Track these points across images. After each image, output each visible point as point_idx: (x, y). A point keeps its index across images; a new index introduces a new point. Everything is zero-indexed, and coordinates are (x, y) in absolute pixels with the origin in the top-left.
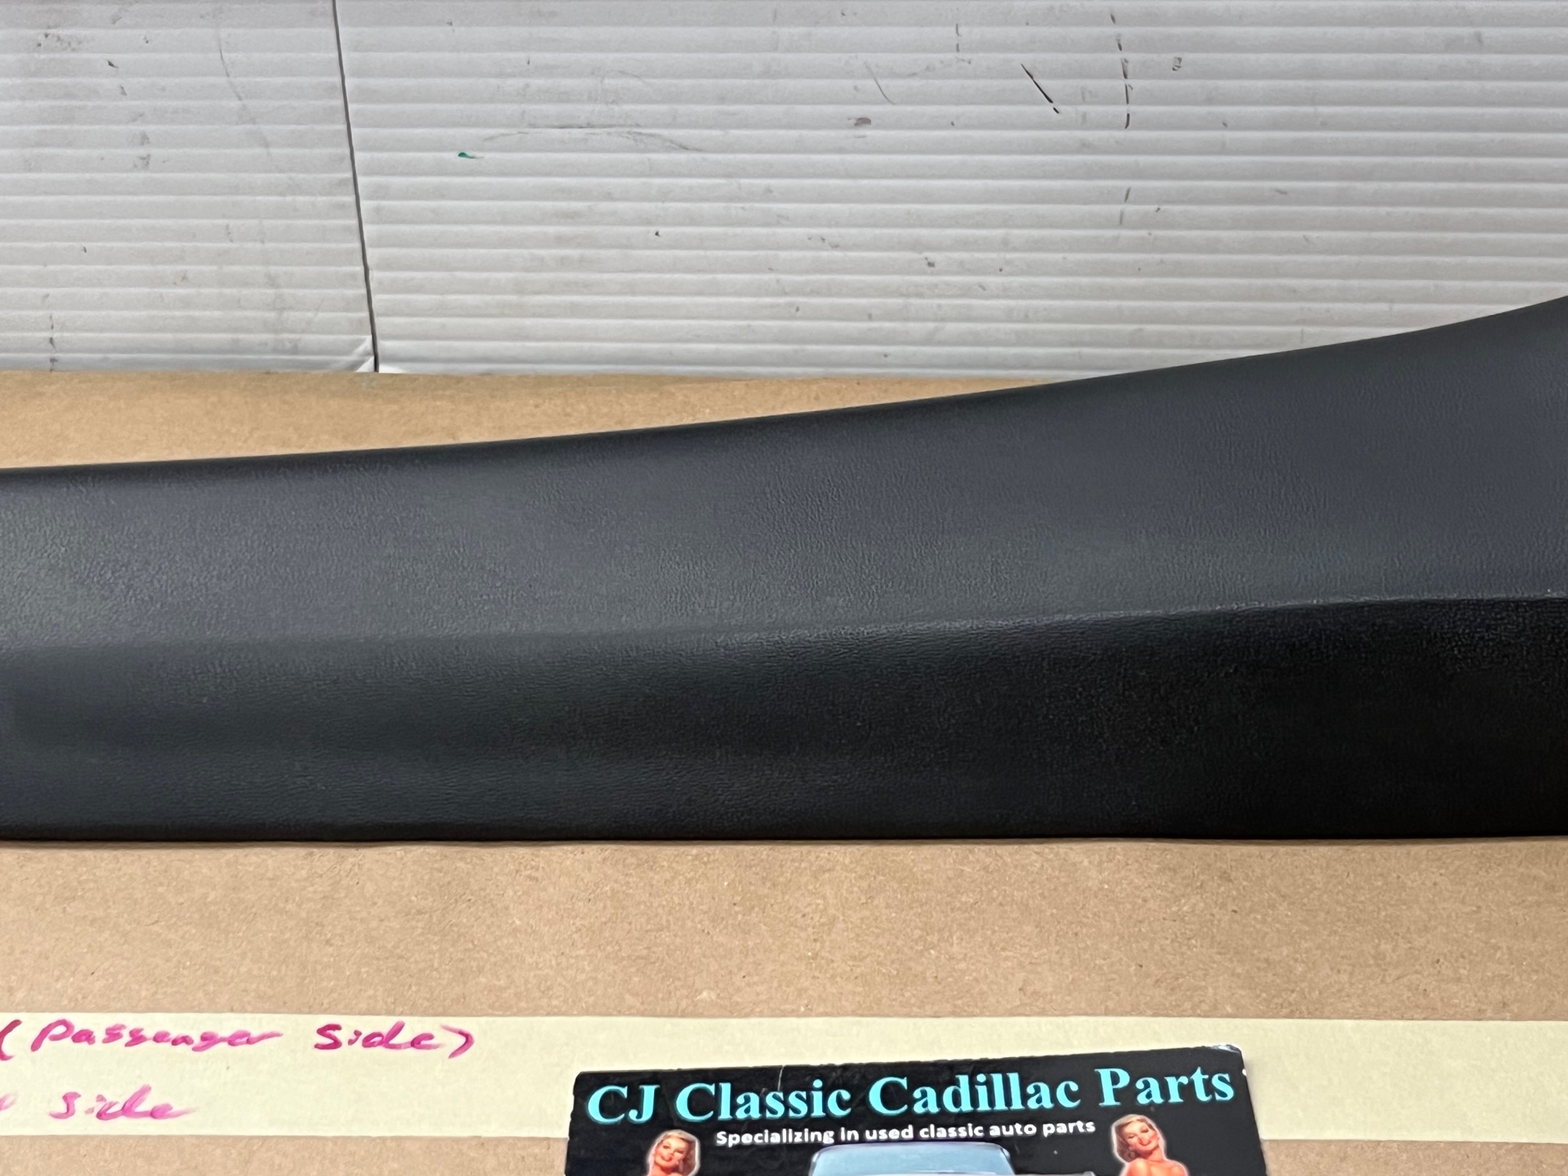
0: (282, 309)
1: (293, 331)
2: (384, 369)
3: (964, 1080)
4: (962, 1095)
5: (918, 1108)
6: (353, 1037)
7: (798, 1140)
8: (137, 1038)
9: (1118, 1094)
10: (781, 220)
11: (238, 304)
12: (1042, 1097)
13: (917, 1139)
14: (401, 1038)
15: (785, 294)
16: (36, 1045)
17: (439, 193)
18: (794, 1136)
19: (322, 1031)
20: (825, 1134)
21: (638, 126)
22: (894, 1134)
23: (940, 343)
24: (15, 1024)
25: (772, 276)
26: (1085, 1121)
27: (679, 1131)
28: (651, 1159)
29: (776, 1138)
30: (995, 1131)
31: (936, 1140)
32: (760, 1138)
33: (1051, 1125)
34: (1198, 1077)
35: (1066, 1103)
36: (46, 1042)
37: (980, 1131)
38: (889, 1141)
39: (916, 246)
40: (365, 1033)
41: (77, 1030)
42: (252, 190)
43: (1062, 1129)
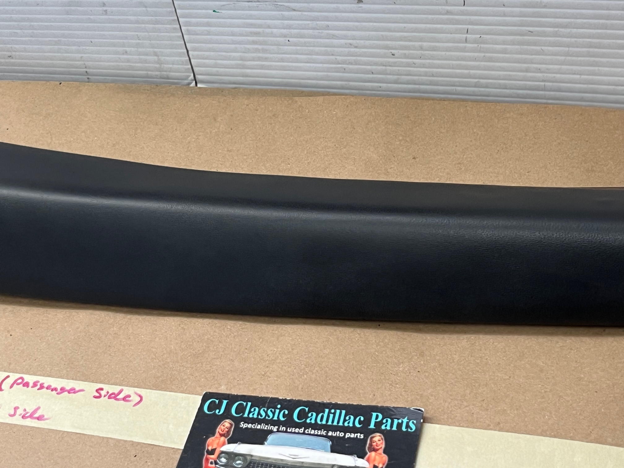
0: (162, 64)
1: (166, 71)
2: (199, 85)
3: (327, 411)
4: (324, 418)
5: (308, 421)
6: (106, 394)
7: (266, 428)
8: (42, 387)
9: (376, 423)
10: (334, 37)
11: (146, 61)
12: (351, 422)
13: (304, 433)
14: (121, 396)
15: (339, 64)
16: (11, 387)
17: (208, 25)
18: (265, 427)
19: (97, 391)
20: (275, 427)
21: (276, 2)
22: (297, 430)
23: (401, 83)
24: (8, 377)
25: (333, 57)
26: (361, 434)
27: (229, 420)
28: (217, 430)
29: (259, 427)
30: (330, 434)
31: (310, 434)
32: (254, 426)
33: (349, 434)
34: (405, 420)
35: (357, 425)
36: (15, 385)
37: (325, 433)
38: (295, 433)
39: (387, 47)
40: (110, 392)
41: (25, 381)
42: (143, 22)
43: (352, 436)
